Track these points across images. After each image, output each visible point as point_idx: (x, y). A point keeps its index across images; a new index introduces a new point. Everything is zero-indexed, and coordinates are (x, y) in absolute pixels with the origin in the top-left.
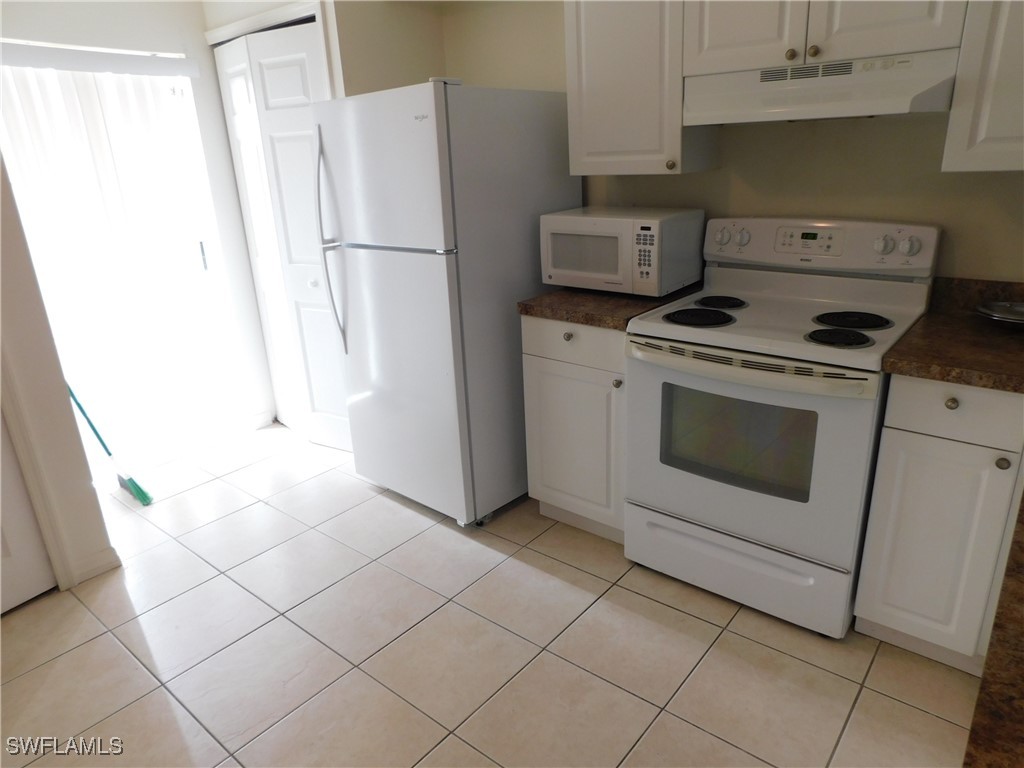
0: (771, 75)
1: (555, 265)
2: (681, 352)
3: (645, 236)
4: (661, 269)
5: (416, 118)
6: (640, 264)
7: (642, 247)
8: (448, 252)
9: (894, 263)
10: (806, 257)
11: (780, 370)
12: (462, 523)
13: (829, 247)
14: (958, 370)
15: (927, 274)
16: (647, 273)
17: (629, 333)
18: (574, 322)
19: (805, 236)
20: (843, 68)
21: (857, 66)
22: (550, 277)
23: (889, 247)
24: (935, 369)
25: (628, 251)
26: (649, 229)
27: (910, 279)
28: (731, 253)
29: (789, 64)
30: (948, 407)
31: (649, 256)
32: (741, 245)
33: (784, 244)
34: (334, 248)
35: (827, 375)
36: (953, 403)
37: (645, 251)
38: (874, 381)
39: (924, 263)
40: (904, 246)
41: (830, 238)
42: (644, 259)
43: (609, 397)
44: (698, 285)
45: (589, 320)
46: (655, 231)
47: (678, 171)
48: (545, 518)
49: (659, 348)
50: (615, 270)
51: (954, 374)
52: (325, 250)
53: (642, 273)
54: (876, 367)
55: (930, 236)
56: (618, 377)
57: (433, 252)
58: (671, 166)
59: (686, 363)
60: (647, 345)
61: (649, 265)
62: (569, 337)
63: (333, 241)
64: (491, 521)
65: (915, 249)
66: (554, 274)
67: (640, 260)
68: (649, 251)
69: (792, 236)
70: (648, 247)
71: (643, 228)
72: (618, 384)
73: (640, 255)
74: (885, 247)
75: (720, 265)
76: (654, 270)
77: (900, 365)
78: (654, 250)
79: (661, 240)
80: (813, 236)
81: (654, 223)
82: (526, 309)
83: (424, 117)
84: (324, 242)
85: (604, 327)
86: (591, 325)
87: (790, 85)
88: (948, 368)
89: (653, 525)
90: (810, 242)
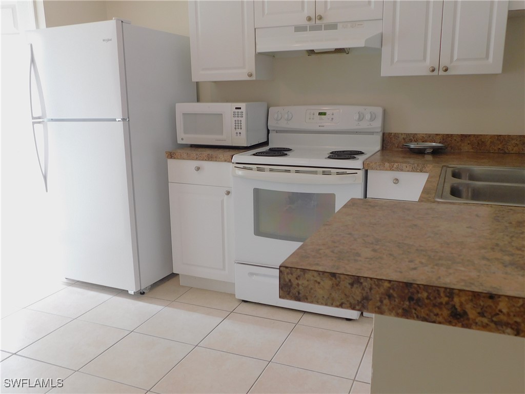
0: (299, 29)
1: (185, 132)
2: (263, 169)
3: (238, 112)
4: (247, 131)
5: (104, 40)
6: (235, 128)
7: (236, 119)
8: (123, 120)
9: (364, 125)
10: (321, 125)
11: (315, 173)
12: (131, 292)
13: (332, 119)
14: (396, 164)
15: (379, 130)
16: (240, 133)
17: (233, 163)
18: (201, 160)
19: (320, 114)
20: (333, 26)
21: (340, 26)
22: (182, 139)
23: (361, 118)
24: (387, 165)
25: (229, 120)
26: (240, 108)
27: (372, 133)
28: (283, 125)
29: (308, 23)
30: (394, 183)
31: (241, 123)
32: (288, 120)
33: (310, 119)
34: (39, 123)
35: (338, 173)
36: (396, 181)
37: (238, 121)
38: (361, 174)
39: (377, 124)
40: (368, 117)
41: (333, 114)
42: (238, 125)
43: (222, 202)
44: (266, 143)
45: (210, 158)
46: (243, 109)
47: (254, 78)
48: (183, 287)
49: (251, 169)
50: (222, 133)
51: (395, 166)
52: (34, 123)
53: (237, 133)
54: (360, 167)
55: (379, 111)
56: (228, 189)
57: (115, 120)
58: (250, 75)
59: (266, 175)
60: (244, 168)
61: (241, 128)
62: (198, 169)
63: (39, 118)
64: (150, 291)
65: (373, 118)
66: (185, 138)
67: (236, 126)
68: (241, 121)
69: (314, 114)
70: (240, 119)
71: (236, 108)
72: (228, 193)
73: (235, 123)
74: (359, 116)
75: (277, 132)
76: (243, 131)
77: (371, 165)
78: (243, 120)
79: (247, 114)
80: (325, 114)
81: (243, 105)
82: (171, 155)
83: (108, 40)
84: (33, 118)
85: (219, 161)
86: (212, 160)
88: (392, 164)
89: (251, 274)
90: (323, 117)
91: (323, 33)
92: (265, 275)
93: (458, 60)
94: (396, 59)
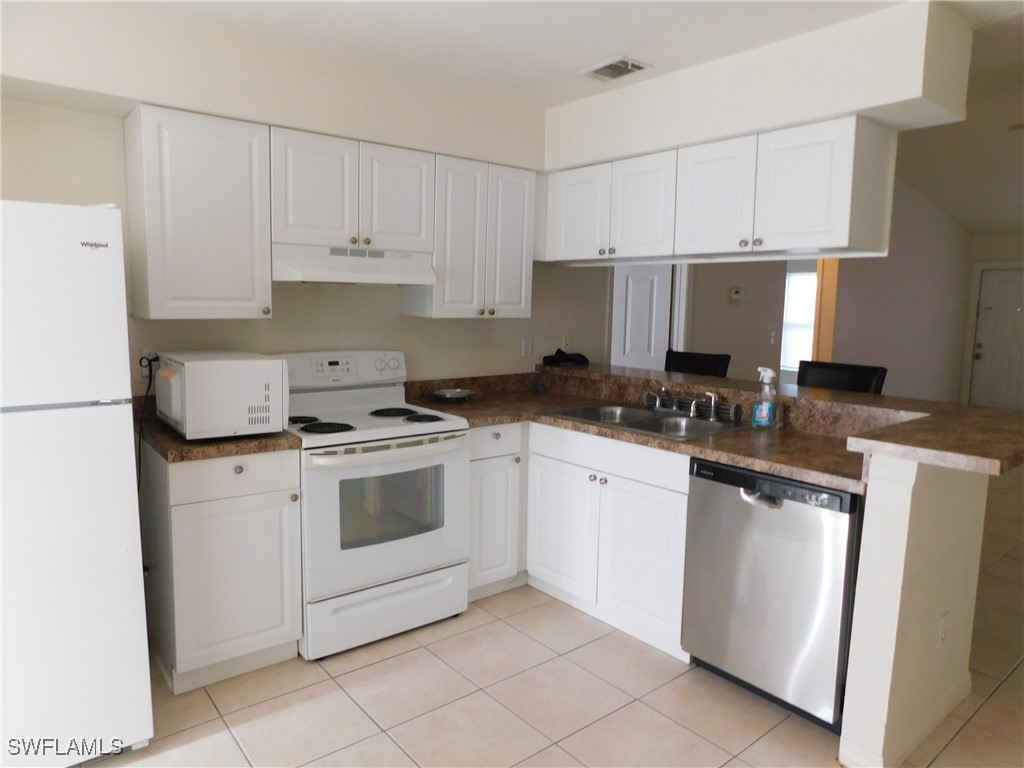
0: (336, 251)
2: (352, 451)
9: (388, 376)
10: (336, 379)
11: (420, 443)
13: (347, 369)
14: (498, 417)
17: (306, 449)
18: (246, 453)
19: (331, 364)
20: (378, 254)
21: (387, 254)
23: (383, 366)
24: (490, 419)
27: (394, 385)
29: (350, 246)
35: (446, 438)
41: (347, 363)
43: (281, 514)
45: (263, 447)
47: (271, 316)
48: (183, 695)
49: (335, 453)
51: (497, 420)
55: (401, 357)
56: (294, 492)
58: (267, 312)
59: (359, 457)
60: (327, 453)
62: (239, 470)
65: (396, 365)
69: (322, 365)
72: (296, 498)
80: (336, 363)
82: (182, 455)
83: (98, 245)
85: (279, 450)
86: (266, 451)
87: (349, 259)
88: (494, 417)
89: (336, 611)
90: (335, 367)
91: (367, 260)
92: (352, 605)
93: (500, 303)
94: (447, 299)
